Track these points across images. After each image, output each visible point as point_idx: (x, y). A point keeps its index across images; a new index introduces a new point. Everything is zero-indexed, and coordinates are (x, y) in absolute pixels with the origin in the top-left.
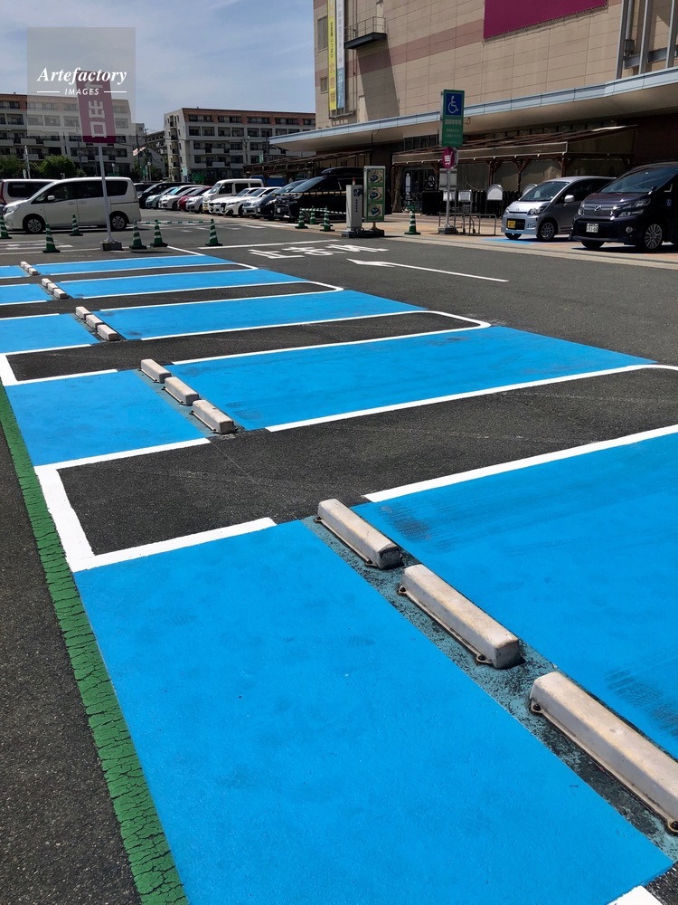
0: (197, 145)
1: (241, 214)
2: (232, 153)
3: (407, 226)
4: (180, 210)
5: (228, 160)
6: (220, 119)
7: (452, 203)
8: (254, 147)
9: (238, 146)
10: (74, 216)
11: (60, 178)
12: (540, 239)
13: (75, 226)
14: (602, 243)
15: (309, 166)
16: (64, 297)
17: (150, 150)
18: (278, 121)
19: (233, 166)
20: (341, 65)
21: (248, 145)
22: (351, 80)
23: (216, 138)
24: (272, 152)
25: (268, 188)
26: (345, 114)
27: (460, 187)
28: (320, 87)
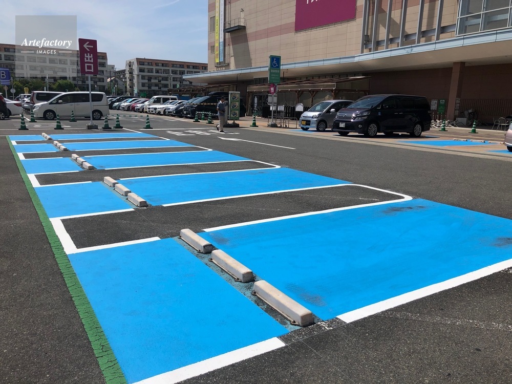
0: (143, 77)
1: (165, 114)
2: (163, 82)
3: (251, 123)
4: (131, 111)
5: (160, 86)
6: (157, 64)
7: (274, 112)
8: (175, 79)
9: (166, 79)
10: (72, 112)
11: (66, 92)
12: (318, 130)
13: (72, 117)
14: (348, 133)
15: (203, 90)
16: (65, 150)
17: (117, 79)
18: (188, 67)
19: (163, 89)
20: (222, 40)
21: (172, 78)
22: (227, 48)
23: (154, 74)
24: (185, 83)
25: (180, 101)
26: (223, 65)
27: (278, 104)
28: (210, 51)
